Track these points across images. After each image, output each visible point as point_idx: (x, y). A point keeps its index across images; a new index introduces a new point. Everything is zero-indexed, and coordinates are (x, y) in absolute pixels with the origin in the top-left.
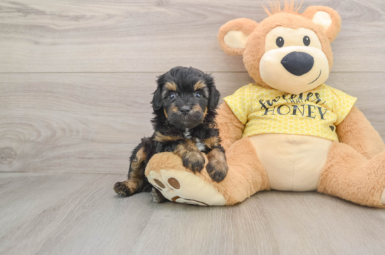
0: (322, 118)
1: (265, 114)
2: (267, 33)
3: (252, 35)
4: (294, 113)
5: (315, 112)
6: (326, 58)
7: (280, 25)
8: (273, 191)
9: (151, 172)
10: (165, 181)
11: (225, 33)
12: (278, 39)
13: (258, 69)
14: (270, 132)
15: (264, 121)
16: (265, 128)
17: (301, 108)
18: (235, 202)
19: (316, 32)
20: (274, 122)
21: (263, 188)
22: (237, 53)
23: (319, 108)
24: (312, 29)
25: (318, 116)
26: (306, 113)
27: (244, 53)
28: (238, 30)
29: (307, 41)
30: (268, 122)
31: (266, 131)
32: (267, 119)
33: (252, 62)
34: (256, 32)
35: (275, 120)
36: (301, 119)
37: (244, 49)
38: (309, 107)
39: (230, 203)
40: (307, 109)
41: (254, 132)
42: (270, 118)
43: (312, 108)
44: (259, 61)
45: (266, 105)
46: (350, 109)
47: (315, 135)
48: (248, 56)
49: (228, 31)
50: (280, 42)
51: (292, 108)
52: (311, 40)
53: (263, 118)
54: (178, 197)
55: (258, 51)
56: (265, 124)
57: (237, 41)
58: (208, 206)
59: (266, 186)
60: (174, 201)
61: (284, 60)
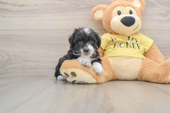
0: (139, 49)
5: (136, 46)
8: (117, 80)
9: (63, 70)
17: (130, 44)
20: (118, 51)
23: (137, 44)
25: (137, 47)
43: (134, 44)
44: (110, 22)
53: (113, 49)
54: (75, 81)
59: (114, 78)
60: (73, 83)
61: (122, 20)
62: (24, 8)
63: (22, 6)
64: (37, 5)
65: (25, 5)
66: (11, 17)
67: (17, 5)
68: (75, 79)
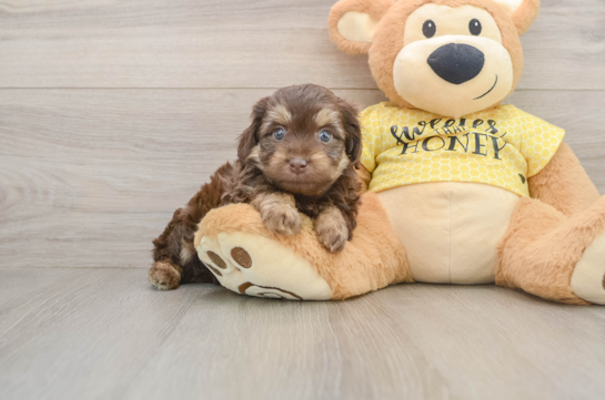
1: (403, 152)
2: (409, 14)
4: (451, 148)
7: (430, 2)
10: (225, 255)
11: (341, 14)
12: (425, 25)
13: (391, 75)
14: (409, 182)
15: (399, 165)
16: (401, 176)
17: (463, 140)
18: (348, 296)
19: (492, 14)
20: (415, 164)
22: (358, 50)
24: (485, 9)
26: (472, 147)
27: (370, 50)
28: (362, 11)
29: (475, 28)
30: (405, 166)
31: (402, 182)
32: (404, 161)
33: (382, 64)
34: (390, 15)
35: (417, 161)
36: (462, 156)
37: (371, 44)
38: (477, 136)
39: (339, 295)
40: (474, 140)
41: (384, 185)
42: (410, 159)
44: (393, 61)
45: (404, 138)
46: (557, 145)
47: (488, 182)
48: (376, 54)
49: (344, 13)
50: (429, 30)
51: (448, 141)
52: (483, 25)
53: (397, 161)
55: (392, 45)
56: (401, 170)
57: (360, 29)
58: (301, 301)
61: (432, 56)
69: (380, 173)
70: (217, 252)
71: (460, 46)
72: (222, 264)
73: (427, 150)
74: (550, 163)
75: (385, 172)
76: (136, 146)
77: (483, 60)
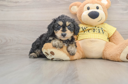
1: (84, 32)
2: (84, 6)
3: (80, 7)
4: (94, 32)
5: (101, 31)
6: (104, 13)
7: (89, 3)
9: (44, 50)
10: (49, 53)
11: (71, 7)
12: (88, 8)
15: (84, 35)
17: (96, 30)
19: (101, 5)
20: (87, 35)
21: (83, 57)
23: (102, 30)
24: (100, 4)
26: (98, 32)
28: (75, 5)
29: (98, 8)
30: (85, 35)
31: (84, 38)
32: (84, 34)
33: (79, 16)
35: (87, 34)
36: (96, 33)
37: (77, 12)
38: (99, 29)
40: (98, 30)
41: (80, 39)
42: (85, 34)
43: (100, 30)
44: (81, 15)
45: (84, 29)
46: (114, 32)
47: (101, 39)
48: (78, 14)
49: (72, 6)
50: (88, 9)
51: (93, 30)
52: (99, 7)
53: (83, 34)
54: (53, 58)
56: (84, 36)
57: (75, 9)
59: (84, 57)
60: (52, 60)
61: (89, 14)
62: (18, 4)
63: (16, 2)
64: (27, 2)
65: (18, 2)
66: (8, 11)
67: (12, 2)
68: (53, 57)
69: (80, 37)
70: (47, 52)
71: (94, 11)
72: (48, 55)
73: (89, 32)
74: (114, 34)
75: (81, 36)
76: (32, 31)
77: (99, 14)
